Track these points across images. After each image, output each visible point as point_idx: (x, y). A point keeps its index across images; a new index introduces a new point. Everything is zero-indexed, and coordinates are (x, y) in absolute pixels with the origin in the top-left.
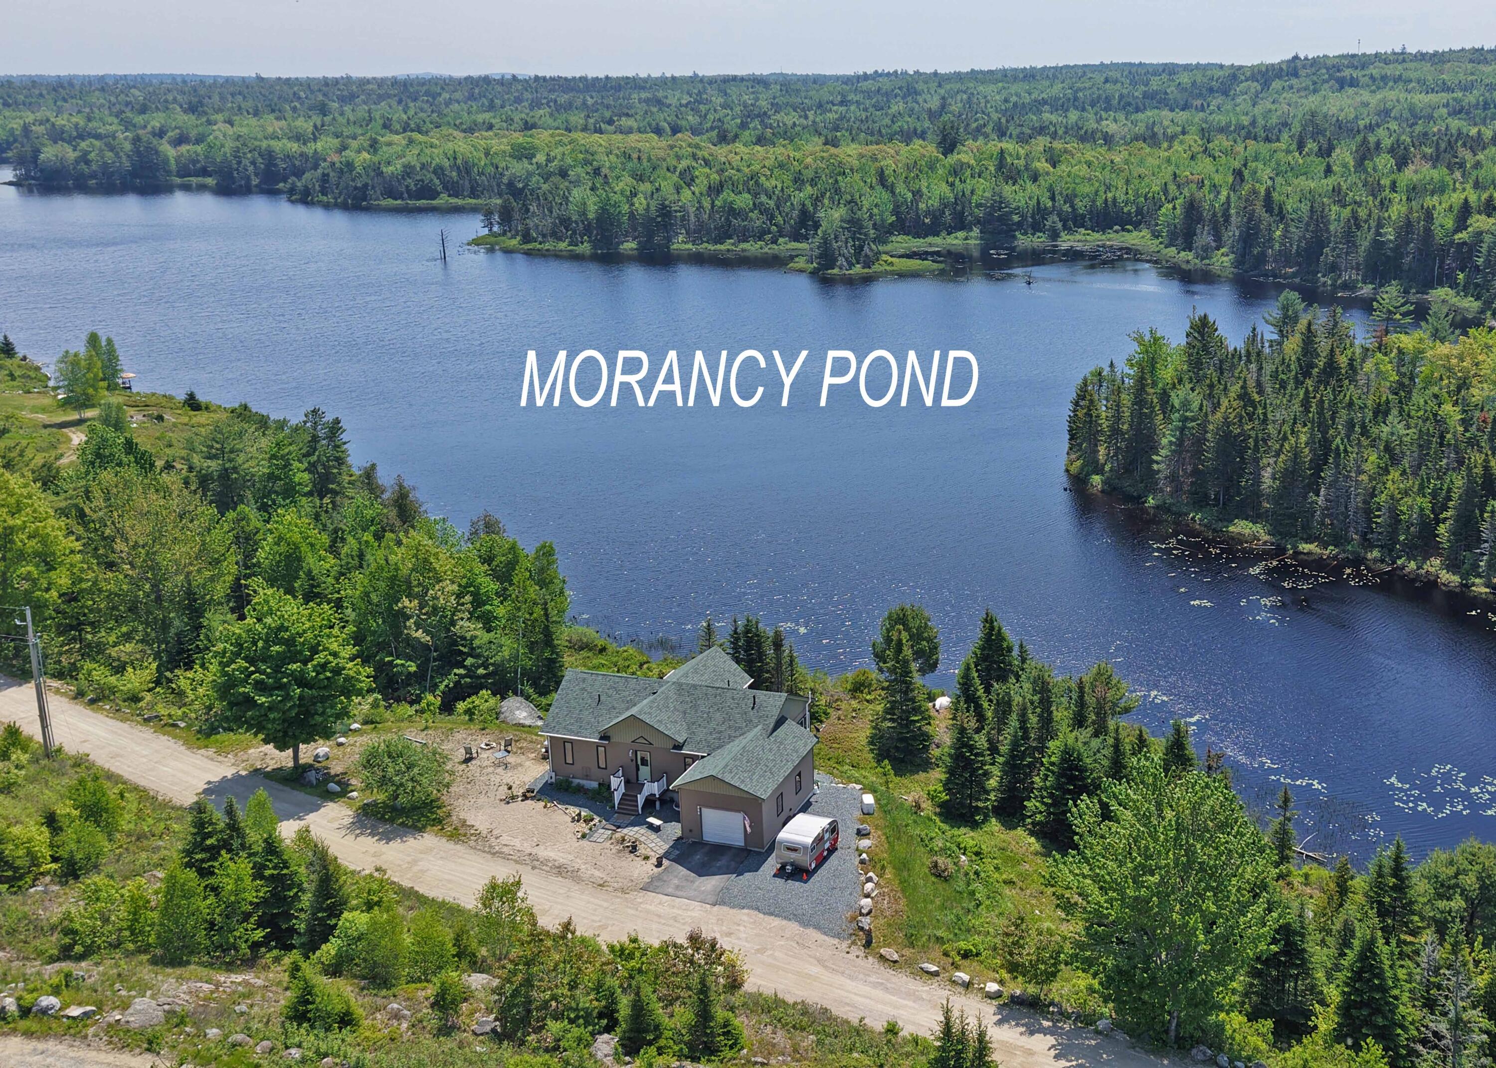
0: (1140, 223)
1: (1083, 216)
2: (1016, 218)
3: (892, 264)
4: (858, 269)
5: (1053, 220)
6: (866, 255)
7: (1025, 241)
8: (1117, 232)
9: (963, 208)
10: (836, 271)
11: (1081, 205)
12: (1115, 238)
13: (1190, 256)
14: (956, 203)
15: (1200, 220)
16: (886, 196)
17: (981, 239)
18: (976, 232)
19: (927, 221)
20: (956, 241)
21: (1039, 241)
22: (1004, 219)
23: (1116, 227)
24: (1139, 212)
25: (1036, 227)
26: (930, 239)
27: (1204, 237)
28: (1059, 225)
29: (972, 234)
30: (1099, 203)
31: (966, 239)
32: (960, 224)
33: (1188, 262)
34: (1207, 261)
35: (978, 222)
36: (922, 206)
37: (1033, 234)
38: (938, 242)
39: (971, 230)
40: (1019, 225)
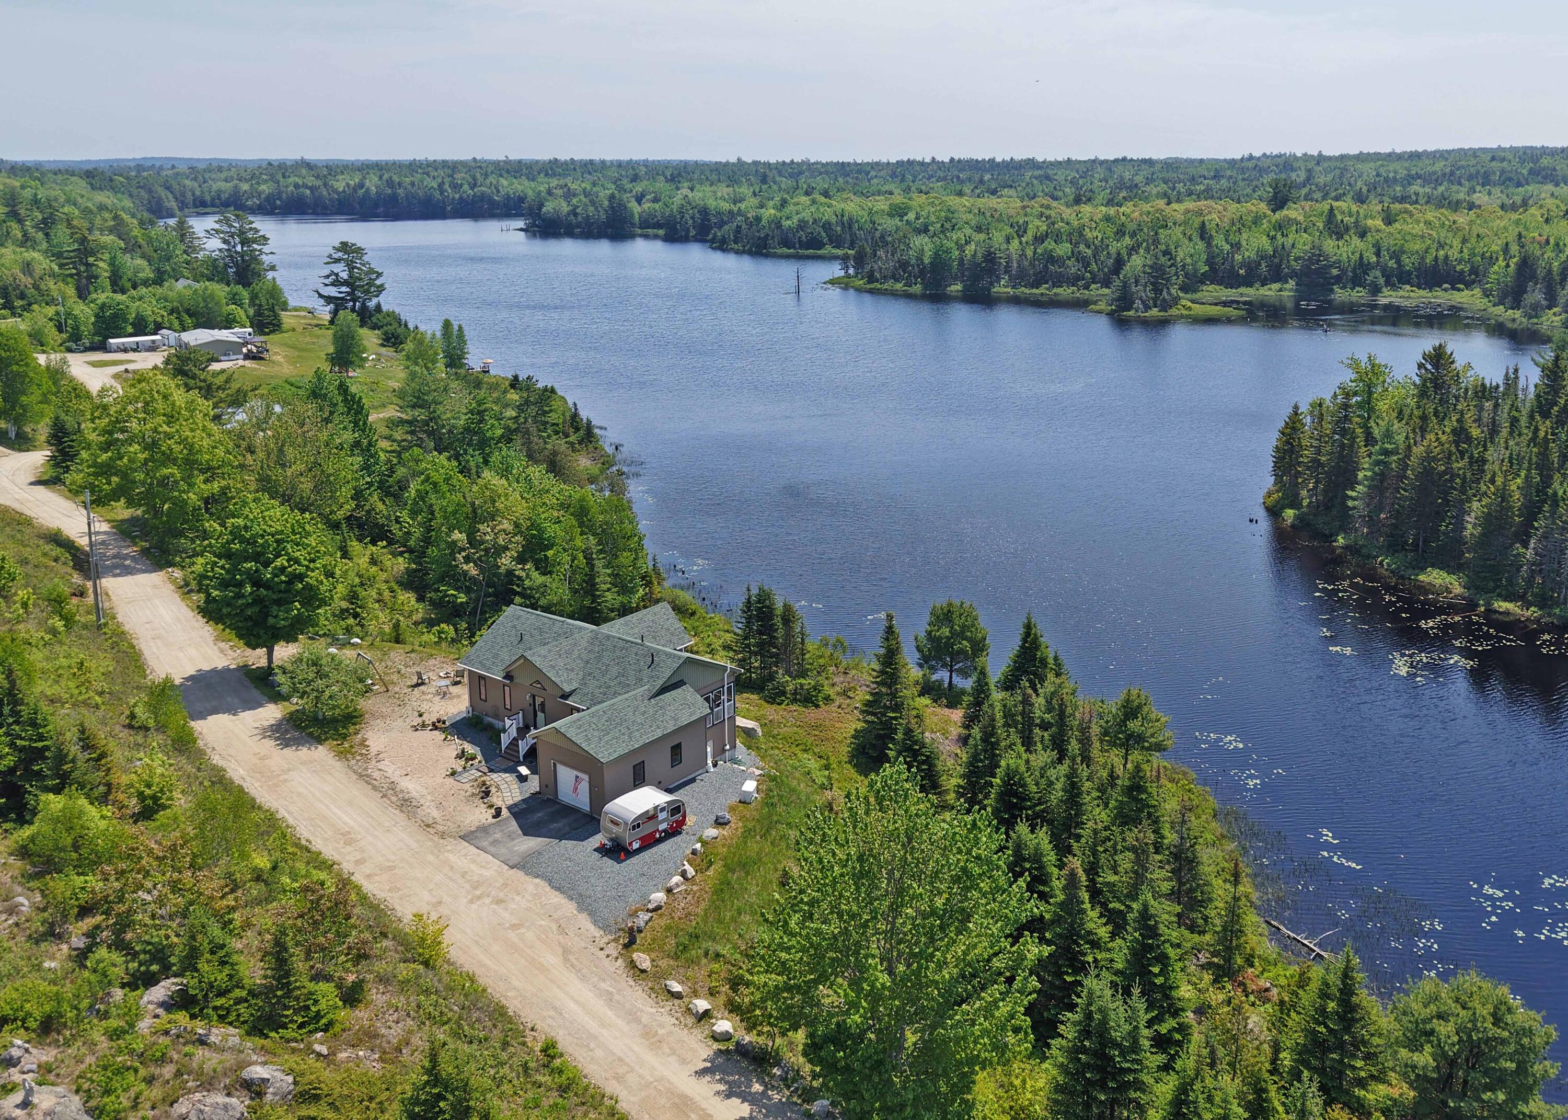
0: (1473, 282)
1: (1409, 273)
2: (1335, 272)
3: (1190, 309)
4: (1154, 312)
5: (1376, 275)
6: (1164, 299)
7: (1340, 295)
8: (1446, 290)
9: (1281, 261)
10: (1131, 313)
11: (1408, 262)
12: (1442, 297)
13: (1517, 314)
14: (1274, 256)
15: (1533, 277)
16: (1201, 245)
17: (1296, 291)
18: (1291, 284)
19: (1241, 272)
20: (1270, 292)
21: (1358, 295)
22: (1323, 272)
23: (1447, 286)
24: (1474, 271)
25: (1356, 281)
26: (1243, 290)
27: (1536, 295)
28: (1382, 281)
29: (1286, 286)
30: (1429, 260)
31: (1280, 290)
32: (1277, 275)
33: (1514, 320)
34: (1535, 320)
35: (1294, 274)
36: (1238, 257)
37: (1352, 289)
38: (1249, 293)
39: (1287, 282)
40: (1338, 279)
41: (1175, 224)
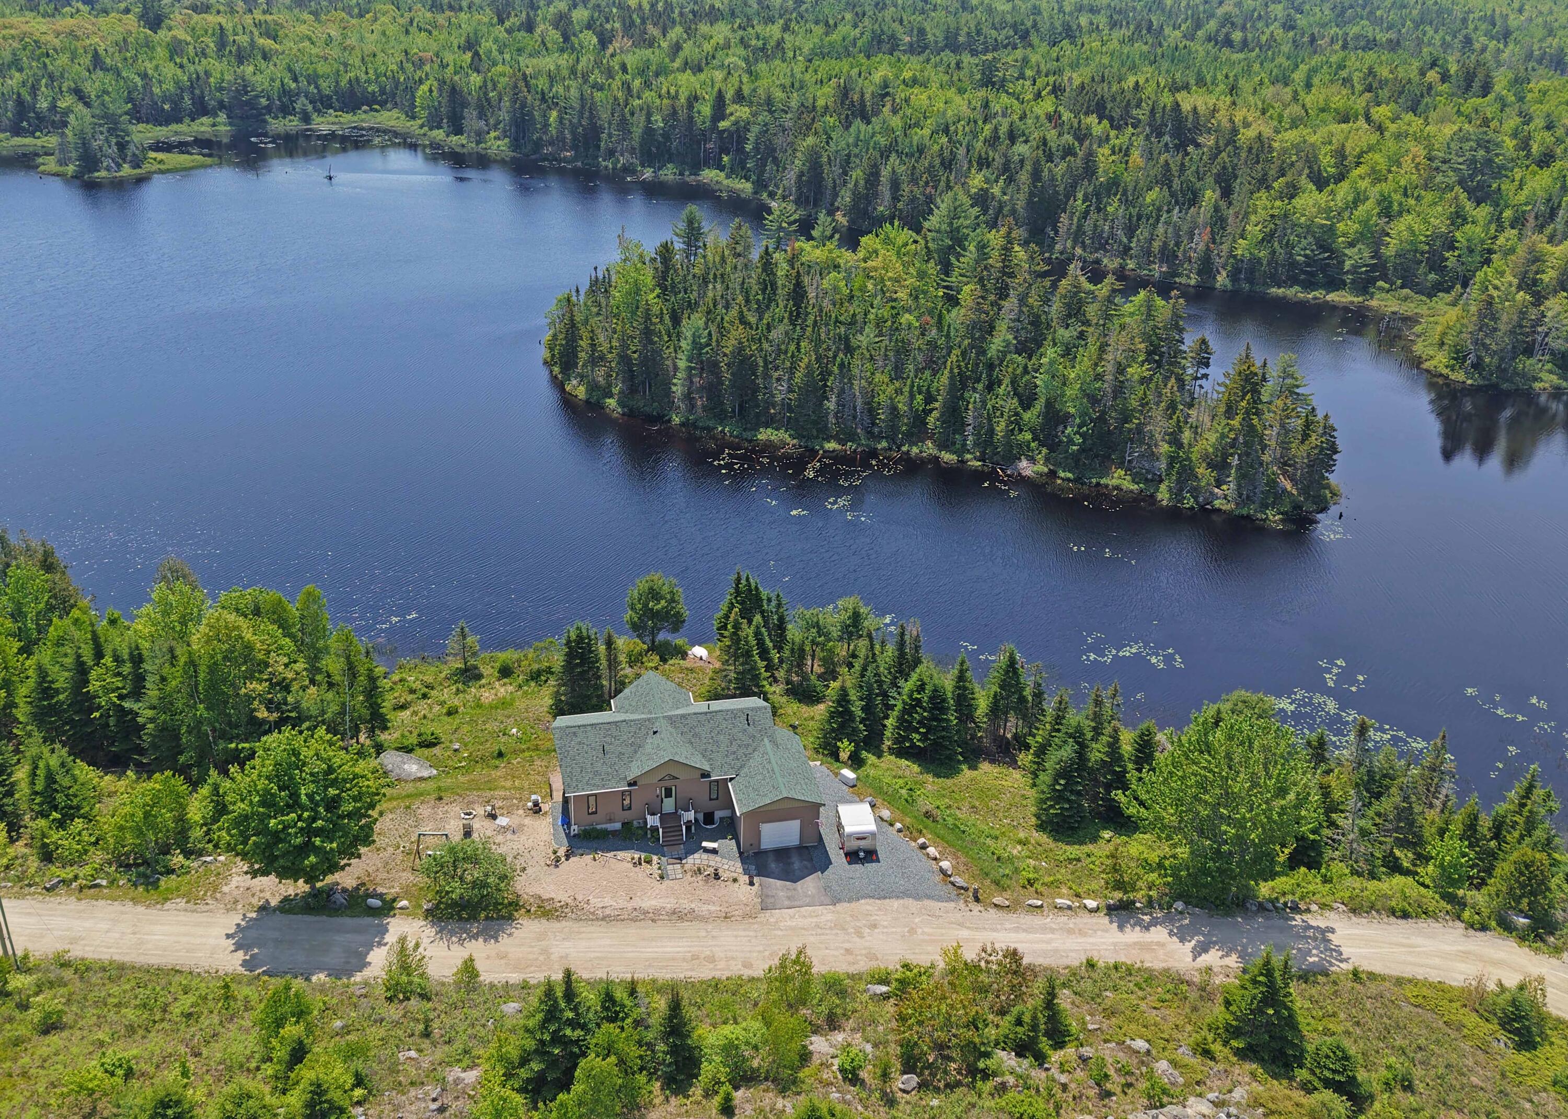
0: (386, 102)
1: (329, 98)
2: (264, 101)
3: (161, 162)
4: (127, 170)
5: (301, 103)
6: (134, 155)
7: (278, 125)
8: (365, 112)
9: (202, 92)
10: (103, 173)
11: (326, 86)
12: (364, 119)
13: (463, 139)
14: (192, 86)
15: (465, 104)
16: (109, 78)
17: (230, 124)
18: (222, 117)
19: (166, 107)
20: (203, 126)
21: (292, 124)
22: (252, 104)
23: (365, 108)
24: (383, 91)
25: (286, 110)
26: (174, 127)
27: (471, 120)
28: (310, 108)
29: (218, 119)
30: (344, 83)
31: (214, 125)
32: (201, 109)
33: (463, 146)
34: (483, 145)
35: (222, 106)
36: (156, 90)
37: (284, 118)
38: (186, 130)
39: (218, 116)
40: (268, 109)
41: (55, 50)
